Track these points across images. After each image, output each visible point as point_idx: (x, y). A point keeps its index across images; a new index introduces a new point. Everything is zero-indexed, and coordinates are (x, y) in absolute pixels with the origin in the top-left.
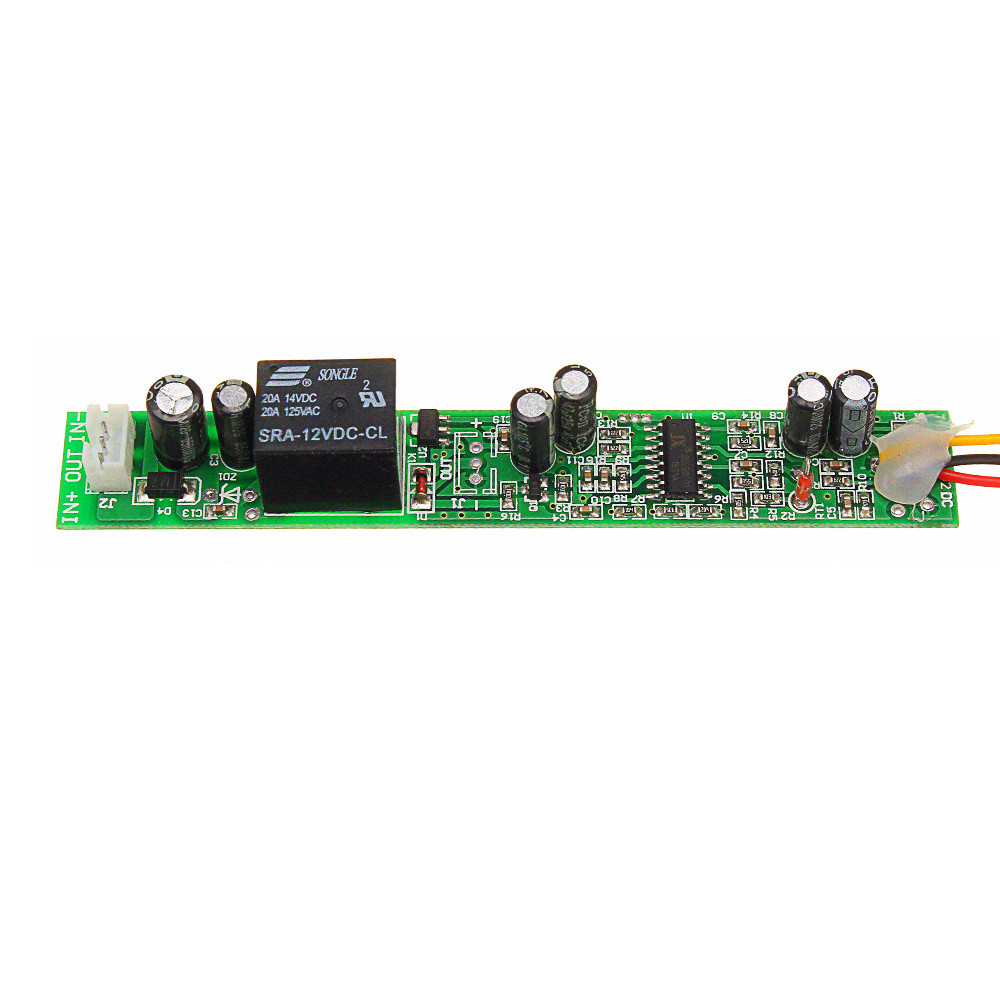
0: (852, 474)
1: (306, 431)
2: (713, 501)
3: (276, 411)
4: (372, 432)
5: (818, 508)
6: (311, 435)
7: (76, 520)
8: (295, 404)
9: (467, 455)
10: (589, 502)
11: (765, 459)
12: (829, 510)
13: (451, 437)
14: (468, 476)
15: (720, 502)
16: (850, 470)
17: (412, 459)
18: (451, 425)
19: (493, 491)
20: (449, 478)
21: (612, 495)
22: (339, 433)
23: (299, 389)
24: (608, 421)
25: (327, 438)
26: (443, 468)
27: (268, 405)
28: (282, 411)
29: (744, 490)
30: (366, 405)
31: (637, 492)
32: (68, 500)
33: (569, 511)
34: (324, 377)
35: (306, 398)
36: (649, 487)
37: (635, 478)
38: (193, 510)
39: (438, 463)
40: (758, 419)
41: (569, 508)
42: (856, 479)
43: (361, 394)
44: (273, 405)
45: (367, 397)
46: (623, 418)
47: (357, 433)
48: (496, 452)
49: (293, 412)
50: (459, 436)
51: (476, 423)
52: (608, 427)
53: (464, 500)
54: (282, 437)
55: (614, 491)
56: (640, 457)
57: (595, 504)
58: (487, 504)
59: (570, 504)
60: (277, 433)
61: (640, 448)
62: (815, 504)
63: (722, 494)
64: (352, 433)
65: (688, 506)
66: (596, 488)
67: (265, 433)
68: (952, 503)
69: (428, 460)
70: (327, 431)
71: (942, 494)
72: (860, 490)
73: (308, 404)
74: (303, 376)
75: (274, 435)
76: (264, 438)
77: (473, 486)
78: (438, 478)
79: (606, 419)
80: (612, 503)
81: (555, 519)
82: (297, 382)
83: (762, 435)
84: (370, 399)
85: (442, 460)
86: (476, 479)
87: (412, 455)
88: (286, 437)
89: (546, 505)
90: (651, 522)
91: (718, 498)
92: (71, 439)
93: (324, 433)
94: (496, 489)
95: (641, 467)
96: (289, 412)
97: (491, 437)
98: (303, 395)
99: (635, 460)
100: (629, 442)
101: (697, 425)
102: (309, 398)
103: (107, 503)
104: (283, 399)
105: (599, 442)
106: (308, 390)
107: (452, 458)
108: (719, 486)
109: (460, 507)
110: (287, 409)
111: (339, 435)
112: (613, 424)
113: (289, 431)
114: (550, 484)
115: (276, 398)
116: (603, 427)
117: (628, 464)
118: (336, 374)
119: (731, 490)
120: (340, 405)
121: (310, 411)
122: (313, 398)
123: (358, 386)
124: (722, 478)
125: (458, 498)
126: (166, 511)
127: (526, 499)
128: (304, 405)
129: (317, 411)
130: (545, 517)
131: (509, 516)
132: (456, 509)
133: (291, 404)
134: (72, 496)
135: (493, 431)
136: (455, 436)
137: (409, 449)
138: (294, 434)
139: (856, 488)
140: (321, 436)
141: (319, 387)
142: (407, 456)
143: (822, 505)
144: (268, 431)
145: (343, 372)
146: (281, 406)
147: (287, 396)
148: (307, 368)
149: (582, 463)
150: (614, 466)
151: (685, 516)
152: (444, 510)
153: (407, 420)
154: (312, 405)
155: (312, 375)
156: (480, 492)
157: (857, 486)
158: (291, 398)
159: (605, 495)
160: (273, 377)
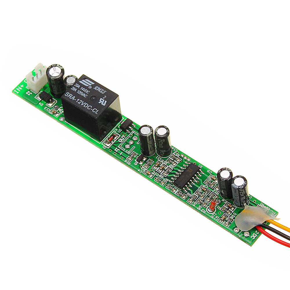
0: (233, 211)
1: (79, 100)
2: (186, 193)
3: (76, 90)
4: (95, 110)
6: (79, 101)
7: (18, 93)
8: (82, 91)
9: (131, 139)
10: (152, 172)
11: (211, 191)
12: (217, 217)
13: (131, 131)
14: (126, 144)
15: (188, 195)
16: (233, 210)
17: (115, 131)
18: (134, 128)
19: (129, 153)
20: (121, 142)
23: (86, 88)
24: (177, 154)
25: (82, 105)
26: (121, 138)
28: (77, 91)
29: (197, 196)
30: (99, 102)
31: (167, 177)
32: (20, 86)
33: (144, 171)
34: (96, 88)
36: (172, 178)
37: (170, 173)
38: (48, 108)
39: (121, 136)
41: (145, 170)
42: (233, 214)
44: (76, 88)
45: (102, 100)
46: (182, 156)
47: (91, 108)
48: (139, 143)
50: (133, 132)
52: (176, 155)
53: (119, 150)
54: (71, 97)
55: (161, 173)
56: (177, 169)
58: (125, 155)
60: (71, 95)
61: (179, 166)
62: (214, 213)
63: (190, 193)
65: (178, 190)
66: (157, 169)
67: (68, 94)
68: (254, 238)
69: (119, 133)
70: (84, 103)
71: (254, 234)
72: (231, 217)
74: (91, 85)
75: (69, 95)
76: (66, 95)
77: (125, 148)
78: (118, 140)
79: (177, 153)
80: (158, 176)
81: (139, 170)
82: (88, 86)
83: (217, 184)
85: (123, 136)
86: (127, 146)
87: (116, 129)
88: (72, 98)
89: (140, 165)
90: (164, 188)
91: (188, 194)
93: (82, 103)
94: (130, 153)
95: (174, 172)
96: (79, 92)
98: (86, 90)
99: (175, 169)
100: (178, 163)
101: (200, 170)
102: (87, 91)
103: (29, 93)
104: (80, 88)
105: (170, 158)
106: (89, 89)
107: (126, 137)
108: (192, 191)
109: (116, 151)
110: (79, 91)
111: (86, 106)
112: (178, 155)
113: (74, 97)
114: (146, 160)
116: (174, 154)
117: (172, 168)
118: (99, 89)
119: (194, 194)
120: (94, 98)
121: (84, 95)
123: (102, 96)
124: (194, 189)
125: (118, 148)
126: (41, 104)
127: (136, 160)
128: (84, 92)
129: (86, 96)
130: (137, 169)
131: (127, 162)
132: (115, 151)
134: (22, 86)
136: (132, 132)
137: (117, 128)
139: (230, 216)
143: (216, 214)
144: (69, 93)
145: (102, 90)
146: (78, 89)
147: (82, 88)
148: (93, 83)
149: (160, 161)
150: (168, 166)
151: (174, 192)
152: (112, 149)
153: (123, 119)
154: (86, 94)
155: (93, 86)
156: (125, 150)
157: (231, 216)
158: (82, 89)
159: (158, 173)
160: (83, 81)
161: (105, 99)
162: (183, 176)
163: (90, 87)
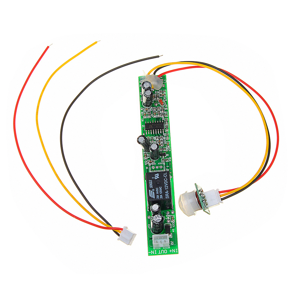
0: (155, 94)
1: (166, 189)
4: (165, 176)
5: (164, 100)
6: (166, 188)
7: (177, 249)
8: (159, 192)
9: (155, 169)
11: (153, 111)
12: (164, 98)
14: (160, 169)
19: (164, 163)
22: (165, 182)
23: (155, 192)
25: (167, 185)
27: (160, 197)
28: (161, 194)
30: (158, 177)
31: (162, 135)
33: (168, 148)
34: (152, 187)
35: (157, 190)
36: (161, 133)
37: (159, 136)
40: (143, 112)
43: (156, 179)
44: (159, 196)
45: (156, 177)
47: (166, 179)
48: (154, 163)
49: (161, 192)
50: (151, 171)
51: (147, 168)
54: (167, 194)
55: (162, 139)
56: (154, 135)
57: (166, 143)
58: (167, 164)
59: (166, 148)
60: (166, 195)
63: (162, 119)
65: (165, 125)
73: (159, 189)
74: (152, 191)
75: (167, 195)
76: (168, 197)
80: (165, 140)
81: (170, 151)
83: (147, 111)
84: (157, 176)
86: (161, 167)
88: (167, 193)
89: (167, 153)
90: (169, 132)
91: (163, 119)
92: (156, 253)
95: (156, 135)
97: (150, 165)
100: (150, 137)
103: (172, 243)
104: (158, 195)
106: (155, 190)
108: (160, 119)
109: (168, 170)
111: (166, 182)
113: (166, 192)
114: (161, 152)
117: (156, 137)
118: (151, 184)
119: (161, 117)
120: (158, 183)
121: (161, 189)
122: (157, 188)
123: (153, 180)
124: (158, 119)
125: (166, 170)
126: (173, 230)
127: (166, 157)
128: (159, 190)
129: (160, 187)
130: (169, 153)
131: (170, 160)
133: (159, 193)
134: (171, 251)
138: (167, 191)
140: (167, 186)
141: (154, 188)
146: (159, 195)
148: (150, 191)
150: (156, 140)
154: (159, 188)
155: (151, 189)
156: (164, 166)
157: (158, 93)
158: (157, 193)
160: (152, 197)
161: (154, 176)
163: (153, 190)
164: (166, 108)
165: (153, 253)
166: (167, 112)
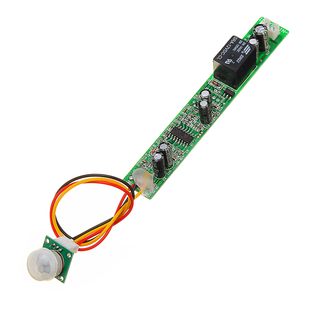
0: (151, 168)
1: (230, 46)
2: (167, 136)
3: (240, 43)
5: (148, 156)
6: (229, 46)
7: (260, 20)
8: (239, 47)
9: (217, 97)
10: (186, 113)
12: (146, 157)
13: (224, 97)
15: (166, 138)
17: (225, 87)
18: (227, 99)
20: (214, 91)
21: (185, 118)
22: (226, 51)
23: (242, 50)
25: (226, 48)
26: (218, 91)
30: (228, 59)
31: (182, 123)
33: (188, 108)
34: (242, 56)
36: (181, 127)
39: (220, 91)
40: (180, 159)
42: (149, 168)
43: (232, 60)
44: (242, 43)
45: (230, 61)
46: (202, 132)
48: (213, 103)
54: (233, 41)
56: (189, 130)
59: (189, 109)
60: (234, 41)
61: (192, 131)
64: (223, 53)
65: (170, 131)
66: (189, 116)
69: (222, 89)
71: (131, 183)
75: (234, 40)
78: (216, 89)
79: (205, 129)
80: (183, 117)
81: (188, 104)
82: (244, 51)
83: (175, 157)
85: (220, 92)
89: (193, 105)
90: (172, 122)
92: (282, 28)
95: (187, 128)
96: (238, 45)
97: (218, 104)
98: (240, 50)
99: (190, 128)
100: (195, 130)
102: (238, 51)
104: (242, 46)
105: (200, 124)
107: (219, 94)
111: (224, 51)
112: (202, 129)
113: (233, 43)
114: (197, 109)
115: (243, 45)
116: (203, 127)
117: (190, 126)
119: (167, 142)
121: (234, 49)
123: (234, 60)
127: (197, 102)
130: (190, 103)
131: (196, 96)
132: (205, 88)
133: (240, 46)
135: (219, 106)
138: (231, 43)
139: (147, 166)
140: (227, 48)
141: (240, 53)
142: (226, 86)
143: (148, 157)
145: (240, 60)
146: (241, 45)
148: (246, 54)
149: (197, 118)
150: (192, 123)
152: (207, 86)
153: (236, 91)
154: (236, 50)
158: (241, 48)
159: (186, 117)
160: (249, 47)
161: (231, 63)
162: (180, 132)
163: (242, 52)
164: (153, 147)
165: (283, 30)
166: (157, 142)
